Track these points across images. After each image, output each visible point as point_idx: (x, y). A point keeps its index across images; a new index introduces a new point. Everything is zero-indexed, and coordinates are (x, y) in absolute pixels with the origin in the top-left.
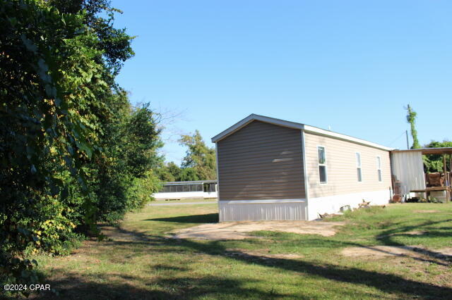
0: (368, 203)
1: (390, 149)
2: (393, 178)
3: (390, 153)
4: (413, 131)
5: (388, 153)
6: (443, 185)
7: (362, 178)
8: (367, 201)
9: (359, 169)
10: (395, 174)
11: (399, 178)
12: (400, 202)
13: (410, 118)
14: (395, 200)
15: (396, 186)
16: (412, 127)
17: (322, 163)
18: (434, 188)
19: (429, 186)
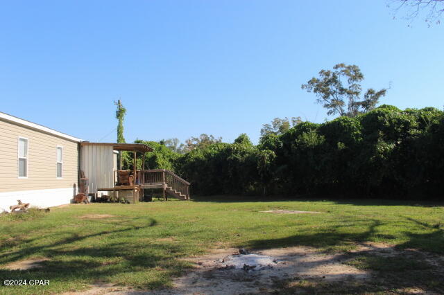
0: (26, 206)
1: (78, 140)
2: (80, 174)
3: (80, 146)
5: (76, 145)
6: (131, 184)
7: (28, 172)
8: (24, 202)
10: (82, 169)
11: (88, 174)
12: (85, 202)
13: (120, 113)
14: (77, 199)
15: (82, 183)
16: (120, 122)
18: (123, 187)
19: (118, 184)
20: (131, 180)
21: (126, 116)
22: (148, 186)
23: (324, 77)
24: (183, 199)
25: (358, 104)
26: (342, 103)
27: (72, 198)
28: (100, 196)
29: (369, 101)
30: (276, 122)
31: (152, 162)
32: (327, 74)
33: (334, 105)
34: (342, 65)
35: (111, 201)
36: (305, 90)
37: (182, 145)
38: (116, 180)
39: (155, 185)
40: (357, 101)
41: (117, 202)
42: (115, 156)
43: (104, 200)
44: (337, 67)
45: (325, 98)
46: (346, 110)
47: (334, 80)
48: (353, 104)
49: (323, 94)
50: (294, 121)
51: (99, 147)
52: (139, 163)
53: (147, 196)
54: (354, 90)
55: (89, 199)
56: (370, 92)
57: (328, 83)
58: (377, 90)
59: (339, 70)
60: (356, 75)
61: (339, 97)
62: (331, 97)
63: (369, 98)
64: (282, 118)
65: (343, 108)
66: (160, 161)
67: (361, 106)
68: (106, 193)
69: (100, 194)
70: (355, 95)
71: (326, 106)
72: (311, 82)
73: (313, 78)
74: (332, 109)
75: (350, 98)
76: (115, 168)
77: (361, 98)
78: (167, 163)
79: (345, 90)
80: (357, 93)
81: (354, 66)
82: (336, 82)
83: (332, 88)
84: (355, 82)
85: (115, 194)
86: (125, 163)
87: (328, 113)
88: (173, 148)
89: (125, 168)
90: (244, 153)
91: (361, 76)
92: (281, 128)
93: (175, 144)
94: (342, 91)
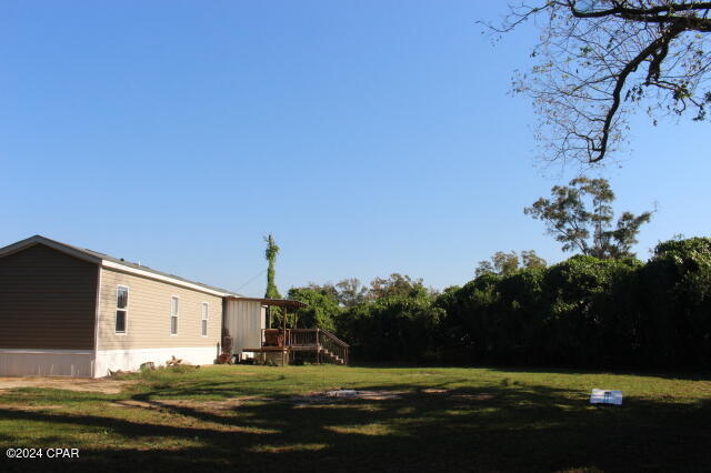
0: (179, 362)
1: (223, 295)
2: (225, 332)
3: (225, 301)
4: (270, 272)
5: (221, 300)
6: (280, 345)
7: (178, 330)
8: (178, 358)
9: (175, 318)
10: (227, 326)
11: (233, 333)
12: (229, 363)
13: (271, 253)
14: (221, 360)
15: (226, 342)
16: (271, 265)
17: (122, 307)
18: (271, 347)
19: (266, 344)
20: (280, 340)
21: (278, 257)
22: (300, 347)
23: (559, 196)
24: (339, 363)
25: (608, 234)
26: (585, 233)
27: (215, 358)
28: (244, 358)
29: (625, 230)
30: (499, 258)
31: (309, 319)
32: (562, 192)
33: (571, 237)
34: (581, 180)
35: (257, 364)
36: (530, 216)
37: (364, 289)
38: (264, 340)
39: (307, 347)
40: (608, 230)
41: (265, 364)
42: (263, 311)
43: (249, 362)
44: (574, 183)
45: (559, 226)
46: (590, 243)
47: (572, 200)
48: (601, 235)
49: (556, 222)
50: (525, 257)
51: (245, 303)
52: (292, 319)
53: (298, 359)
54: (603, 215)
55: (234, 360)
56: (627, 217)
57: (562, 205)
58: (637, 214)
59: (578, 186)
60: (604, 193)
61: (581, 225)
62: (567, 225)
63: (625, 226)
64: (507, 251)
65: (586, 241)
66: (320, 317)
67: (612, 239)
68: (251, 355)
69: (244, 356)
70: (603, 222)
71: (561, 238)
72: (537, 205)
73: (541, 199)
74: (569, 242)
75: (597, 226)
76: (263, 326)
77: (613, 226)
78: (328, 319)
79: (589, 215)
80: (607, 219)
81: (602, 180)
82: (575, 203)
83: (570, 211)
84: (603, 203)
85: (262, 356)
86: (275, 318)
87: (563, 249)
88: (352, 294)
89: (275, 326)
90: (417, 310)
91: (610, 196)
92: (506, 267)
93: (354, 287)
94: (584, 216)
